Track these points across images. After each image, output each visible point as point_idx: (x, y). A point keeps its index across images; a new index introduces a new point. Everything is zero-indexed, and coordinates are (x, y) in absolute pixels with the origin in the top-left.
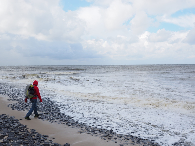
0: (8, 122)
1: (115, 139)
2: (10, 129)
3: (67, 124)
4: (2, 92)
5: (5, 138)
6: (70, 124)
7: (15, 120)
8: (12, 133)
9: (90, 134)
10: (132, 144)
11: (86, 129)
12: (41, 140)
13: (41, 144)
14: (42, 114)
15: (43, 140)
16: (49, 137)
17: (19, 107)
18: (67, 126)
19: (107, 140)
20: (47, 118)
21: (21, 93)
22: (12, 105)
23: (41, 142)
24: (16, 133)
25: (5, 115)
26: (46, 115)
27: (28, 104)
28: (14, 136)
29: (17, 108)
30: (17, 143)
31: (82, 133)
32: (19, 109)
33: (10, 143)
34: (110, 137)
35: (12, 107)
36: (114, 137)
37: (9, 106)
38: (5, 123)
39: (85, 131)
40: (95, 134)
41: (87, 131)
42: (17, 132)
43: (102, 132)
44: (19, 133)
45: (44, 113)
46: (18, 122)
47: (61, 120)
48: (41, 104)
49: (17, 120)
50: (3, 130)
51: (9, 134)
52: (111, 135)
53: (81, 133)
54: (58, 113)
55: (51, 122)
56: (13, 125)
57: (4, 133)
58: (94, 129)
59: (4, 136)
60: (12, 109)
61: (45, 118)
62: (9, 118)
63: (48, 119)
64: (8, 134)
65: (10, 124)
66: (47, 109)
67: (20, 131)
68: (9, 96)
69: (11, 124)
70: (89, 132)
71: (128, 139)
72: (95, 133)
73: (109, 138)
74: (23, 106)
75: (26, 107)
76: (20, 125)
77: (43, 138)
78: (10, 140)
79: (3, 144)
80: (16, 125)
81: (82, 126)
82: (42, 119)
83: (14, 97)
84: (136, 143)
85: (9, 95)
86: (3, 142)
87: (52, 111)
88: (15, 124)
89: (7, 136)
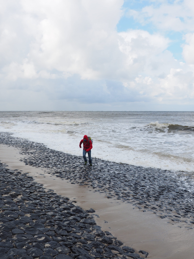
0: (21, 180)
1: (154, 208)
2: (24, 187)
3: (91, 185)
4: (13, 143)
5: (19, 197)
6: (96, 186)
7: (29, 178)
8: (27, 192)
9: (121, 200)
10: (176, 217)
11: (115, 194)
12: (60, 203)
13: (61, 207)
14: (61, 172)
15: (62, 202)
16: (69, 200)
17: (34, 162)
18: (91, 188)
19: (143, 209)
20: (66, 177)
21: (35, 145)
22: (25, 159)
23: (60, 205)
24: (31, 193)
25: (17, 171)
26: (66, 174)
27: (43, 159)
28: (29, 196)
29: (31, 164)
30: (32, 203)
31: (111, 198)
32: (34, 164)
33: (25, 203)
34: (146, 205)
35: (25, 162)
36: (152, 206)
37: (22, 160)
38: (18, 180)
39: (115, 196)
40: (127, 201)
41: (117, 196)
42: (32, 191)
43: (136, 198)
44: (35, 193)
45: (63, 170)
46: (33, 180)
47: (84, 180)
48: (59, 159)
49: (31, 178)
50: (17, 188)
51: (24, 193)
52: (148, 203)
53: (108, 198)
54: (81, 171)
55: (72, 182)
56: (27, 183)
57: (18, 192)
58: (125, 194)
59: (18, 195)
60: (25, 164)
61: (64, 177)
62: (23, 175)
63: (68, 179)
64: (22, 193)
65: (23, 182)
66: (66, 165)
67: (36, 190)
68: (20, 149)
69: (25, 182)
70: (119, 197)
71: (172, 209)
72: (126, 199)
73: (145, 207)
74: (38, 161)
75: (41, 162)
76: (35, 183)
77: (62, 201)
78: (25, 200)
79: (17, 204)
80: (31, 183)
81: (111, 189)
82: (61, 177)
83: (27, 150)
84: (182, 216)
85: (21, 147)
86: (17, 202)
87: (73, 168)
88: (30, 181)
89: (22, 196)
